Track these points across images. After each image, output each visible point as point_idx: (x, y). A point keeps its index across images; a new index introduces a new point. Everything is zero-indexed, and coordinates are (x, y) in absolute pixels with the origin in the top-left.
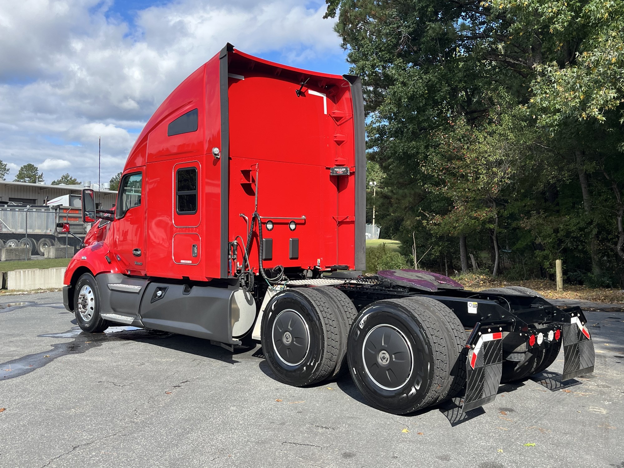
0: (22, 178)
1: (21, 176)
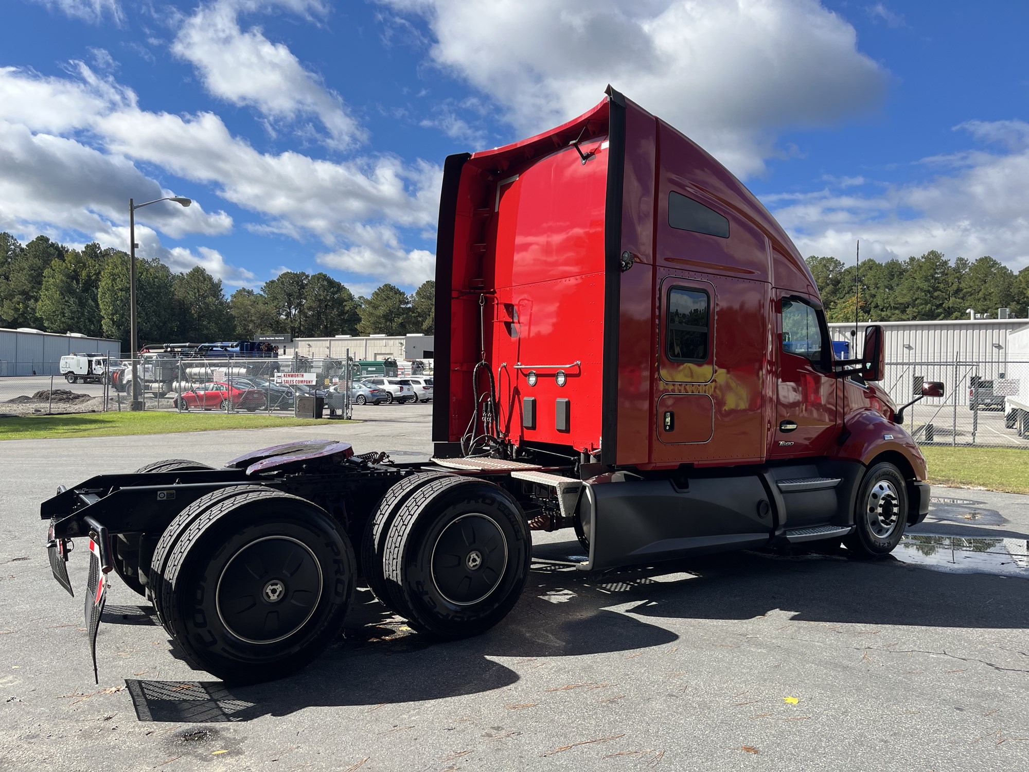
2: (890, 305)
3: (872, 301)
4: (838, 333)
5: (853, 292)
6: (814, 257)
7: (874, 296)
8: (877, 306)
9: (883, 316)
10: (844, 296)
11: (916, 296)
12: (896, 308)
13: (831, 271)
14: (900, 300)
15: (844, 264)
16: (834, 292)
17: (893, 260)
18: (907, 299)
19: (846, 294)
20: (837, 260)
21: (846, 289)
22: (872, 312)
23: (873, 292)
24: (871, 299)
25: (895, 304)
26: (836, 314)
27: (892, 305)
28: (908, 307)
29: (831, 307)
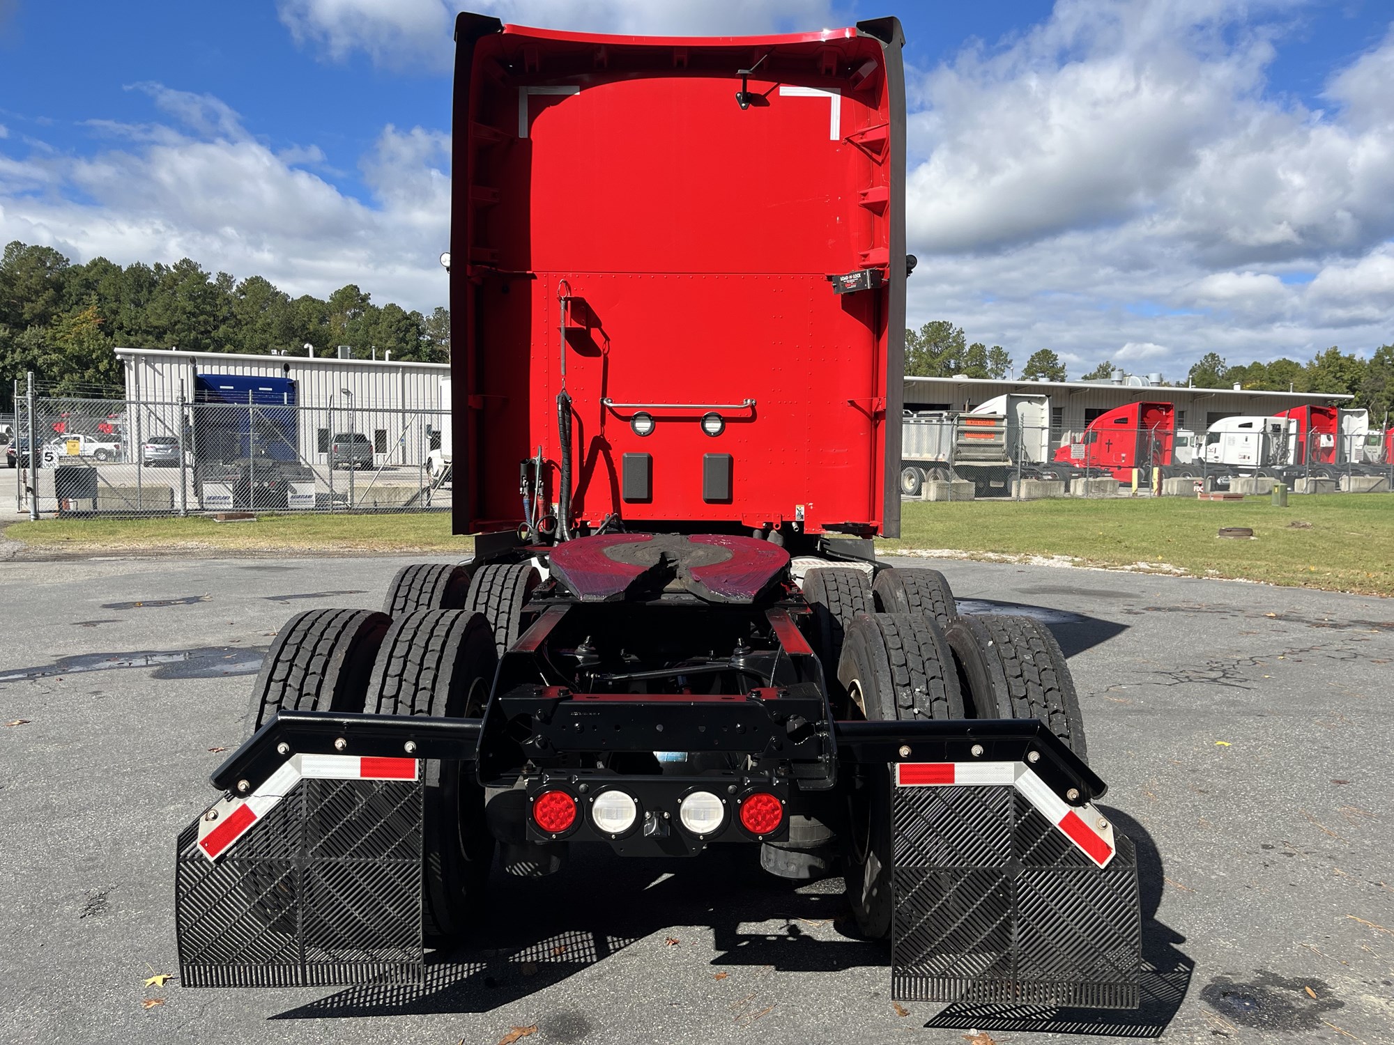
0: (1033, 374)
1: (1030, 371)
2: (140, 328)
3: (114, 320)
4: (144, 364)
5: (84, 304)
6: (19, 243)
7: (115, 312)
8: (121, 328)
9: (131, 342)
10: (71, 307)
11: (176, 318)
12: (148, 333)
13: (49, 268)
14: (153, 321)
15: (68, 260)
16: (54, 302)
17: (138, 263)
18: (164, 322)
19: (73, 304)
20: (57, 253)
21: (72, 298)
22: (117, 335)
23: (114, 305)
24: (113, 316)
25: (147, 326)
26: (62, 334)
27: (144, 328)
28: (165, 333)
29: (53, 322)
